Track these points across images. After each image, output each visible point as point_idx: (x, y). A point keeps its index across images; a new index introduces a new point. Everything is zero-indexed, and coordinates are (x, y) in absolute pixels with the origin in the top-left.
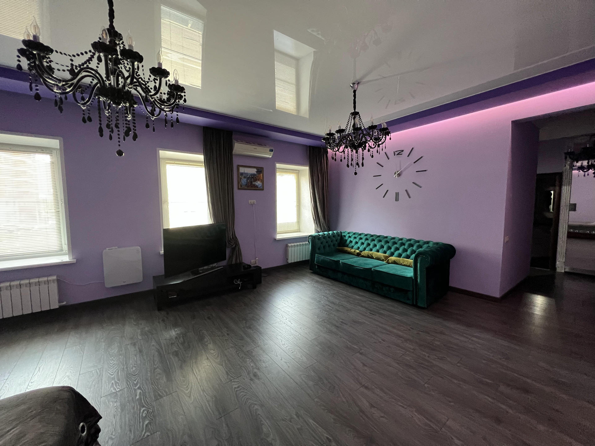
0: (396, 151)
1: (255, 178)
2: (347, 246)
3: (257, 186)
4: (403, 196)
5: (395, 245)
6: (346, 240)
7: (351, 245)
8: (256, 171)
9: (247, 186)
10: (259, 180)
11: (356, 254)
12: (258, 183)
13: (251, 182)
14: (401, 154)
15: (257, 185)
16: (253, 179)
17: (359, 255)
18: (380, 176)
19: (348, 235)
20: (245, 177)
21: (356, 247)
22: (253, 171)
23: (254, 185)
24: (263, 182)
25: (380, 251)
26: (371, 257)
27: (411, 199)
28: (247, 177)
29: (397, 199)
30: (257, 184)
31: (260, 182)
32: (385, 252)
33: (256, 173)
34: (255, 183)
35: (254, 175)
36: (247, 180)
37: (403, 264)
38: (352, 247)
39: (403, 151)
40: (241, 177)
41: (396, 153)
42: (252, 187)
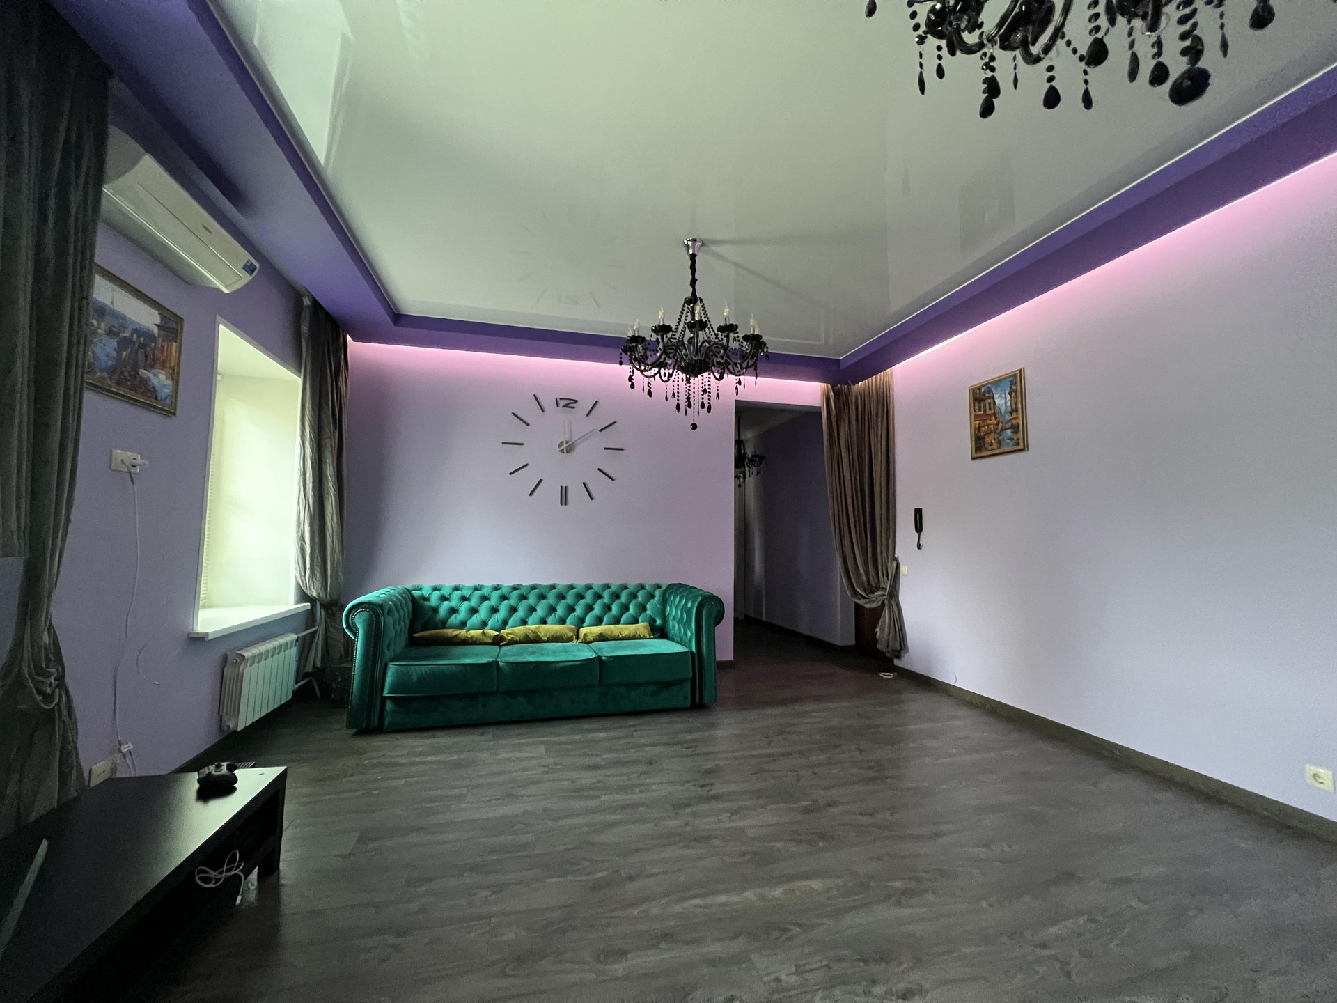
0: (561, 399)
1: (153, 350)
2: (444, 624)
3: (152, 392)
4: (576, 493)
5: (582, 602)
6: (435, 610)
7: (455, 619)
8: (158, 322)
9: (115, 377)
10: (163, 366)
11: (490, 641)
12: (159, 379)
13: (135, 367)
14: (573, 408)
15: (153, 387)
16: (141, 356)
17: (498, 641)
18: (522, 444)
19: (436, 595)
20: (110, 333)
21: (476, 619)
22: (148, 318)
23: (144, 382)
24: (175, 377)
25: (549, 620)
26: (536, 640)
27: (593, 501)
28: (122, 335)
29: (564, 500)
30: (155, 381)
31: (167, 378)
32: (562, 621)
33: (156, 330)
34: (150, 375)
35: (147, 334)
36: (119, 350)
37: (621, 636)
38: (463, 625)
39: (576, 401)
40: (95, 322)
41: (562, 403)
42: (133, 389)
